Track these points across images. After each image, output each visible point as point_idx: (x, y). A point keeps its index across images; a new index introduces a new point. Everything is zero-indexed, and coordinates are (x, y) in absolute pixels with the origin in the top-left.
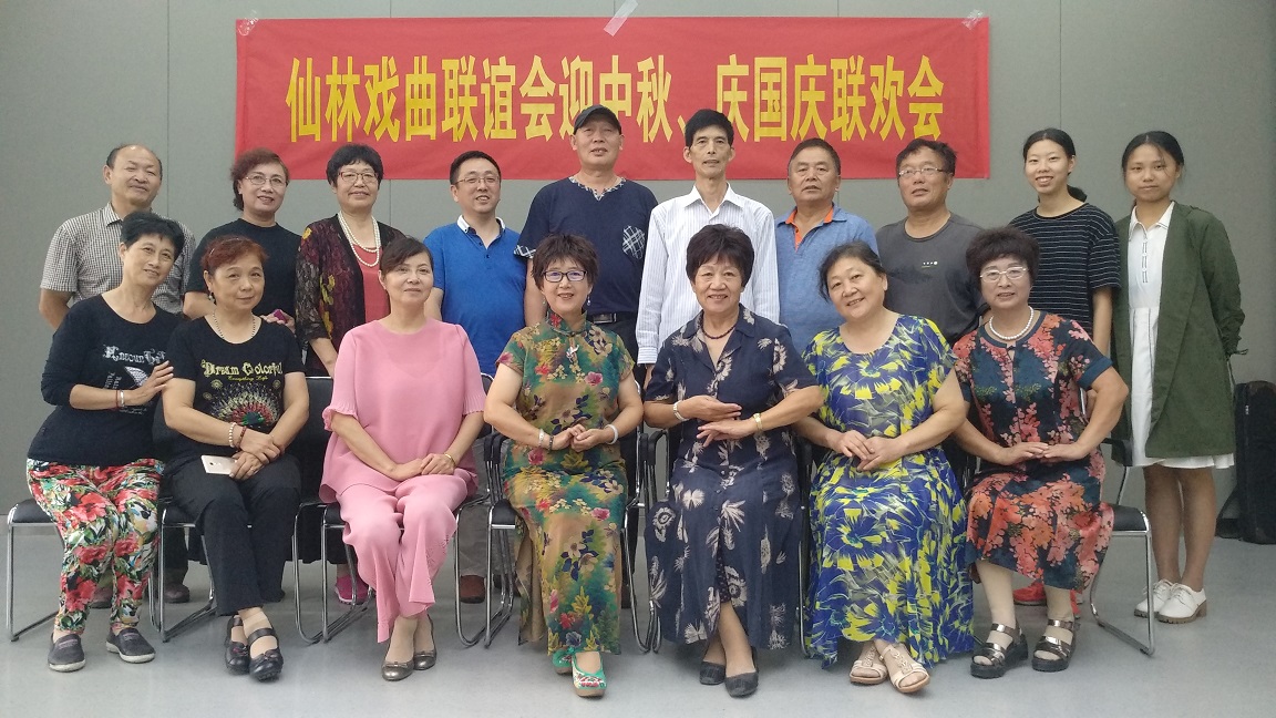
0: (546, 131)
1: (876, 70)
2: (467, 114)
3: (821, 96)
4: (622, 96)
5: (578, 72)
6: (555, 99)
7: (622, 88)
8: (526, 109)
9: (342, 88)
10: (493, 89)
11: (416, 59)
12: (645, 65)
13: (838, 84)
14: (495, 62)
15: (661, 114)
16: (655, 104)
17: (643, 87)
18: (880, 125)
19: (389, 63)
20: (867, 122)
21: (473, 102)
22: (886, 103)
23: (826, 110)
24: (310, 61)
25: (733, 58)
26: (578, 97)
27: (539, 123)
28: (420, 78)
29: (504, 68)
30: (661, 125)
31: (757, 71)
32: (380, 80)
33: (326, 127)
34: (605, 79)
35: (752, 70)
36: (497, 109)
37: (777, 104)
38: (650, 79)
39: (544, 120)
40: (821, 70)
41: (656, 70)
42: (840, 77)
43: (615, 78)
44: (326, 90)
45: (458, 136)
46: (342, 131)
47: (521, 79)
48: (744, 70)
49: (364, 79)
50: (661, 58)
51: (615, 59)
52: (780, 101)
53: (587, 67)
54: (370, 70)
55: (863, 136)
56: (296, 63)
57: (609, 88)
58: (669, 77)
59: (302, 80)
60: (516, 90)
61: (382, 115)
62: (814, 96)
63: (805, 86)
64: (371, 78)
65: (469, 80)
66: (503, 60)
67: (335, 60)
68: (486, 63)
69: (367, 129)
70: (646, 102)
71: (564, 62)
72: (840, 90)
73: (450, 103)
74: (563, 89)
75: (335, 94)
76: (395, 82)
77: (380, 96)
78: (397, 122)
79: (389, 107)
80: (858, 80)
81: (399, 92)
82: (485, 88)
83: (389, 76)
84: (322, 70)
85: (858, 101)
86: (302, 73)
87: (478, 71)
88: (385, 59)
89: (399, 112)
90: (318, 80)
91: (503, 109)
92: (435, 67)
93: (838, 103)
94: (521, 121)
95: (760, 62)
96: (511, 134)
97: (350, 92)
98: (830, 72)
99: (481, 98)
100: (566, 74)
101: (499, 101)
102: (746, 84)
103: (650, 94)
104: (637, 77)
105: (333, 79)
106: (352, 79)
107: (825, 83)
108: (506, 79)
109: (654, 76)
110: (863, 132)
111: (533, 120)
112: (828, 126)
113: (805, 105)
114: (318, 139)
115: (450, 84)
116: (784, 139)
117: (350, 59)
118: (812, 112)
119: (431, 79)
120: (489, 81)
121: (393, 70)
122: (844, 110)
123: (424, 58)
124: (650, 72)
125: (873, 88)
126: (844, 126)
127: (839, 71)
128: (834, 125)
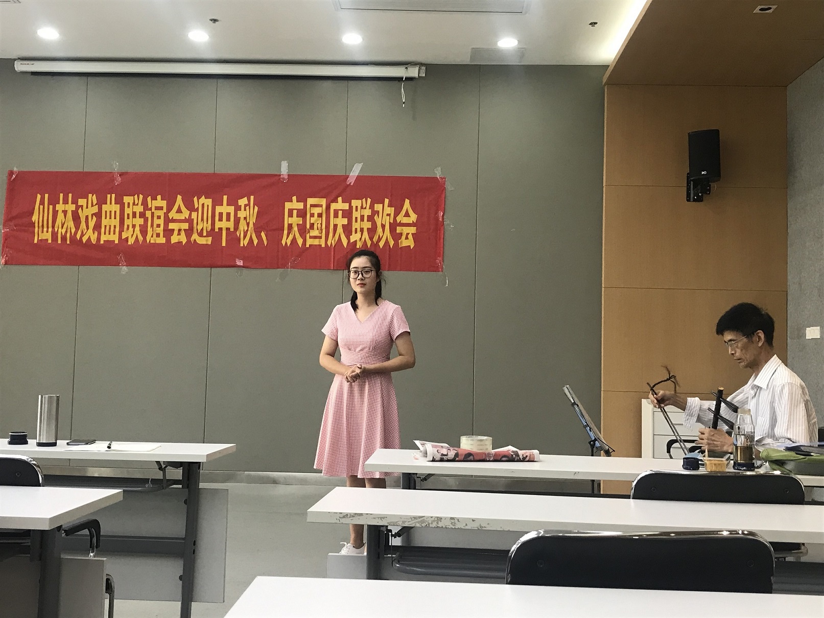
0: (183, 239)
1: (378, 207)
2: (137, 229)
3: (345, 221)
4: (228, 219)
5: (203, 205)
6: (189, 221)
7: (228, 214)
8: (171, 226)
9: (65, 212)
10: (153, 214)
11: (109, 196)
12: (243, 202)
13: (356, 214)
14: (154, 198)
15: (251, 233)
16: (248, 224)
17: (241, 214)
18: (380, 239)
19: (93, 198)
20: (371, 238)
21: (141, 221)
22: (383, 226)
23: (348, 230)
24: (46, 196)
25: (294, 198)
26: (202, 220)
27: (179, 234)
28: (111, 207)
29: (160, 202)
30: (251, 236)
31: (308, 206)
32: (87, 208)
33: (54, 235)
34: (219, 209)
35: (305, 206)
36: (155, 226)
37: (319, 225)
38: (245, 210)
39: (183, 233)
40: (346, 206)
41: (249, 205)
42: (357, 210)
43: (225, 208)
44: (55, 213)
45: (131, 241)
46: (64, 238)
47: (169, 209)
48: (300, 206)
49: (78, 207)
50: (252, 197)
51: (225, 197)
52: (321, 224)
53: (208, 202)
54: (81, 202)
55: (369, 245)
56: (39, 196)
57: (221, 214)
58: (256, 208)
59: (41, 207)
60: (166, 215)
61: (88, 229)
62: (342, 221)
63: (336, 216)
64: (82, 206)
65: (139, 209)
66: (159, 197)
67: (61, 195)
68: (149, 199)
69: (78, 237)
70: (243, 226)
71: (195, 199)
72: (356, 218)
73: (127, 222)
74: (194, 215)
75: (60, 216)
76: (95, 209)
77: (87, 217)
78: (96, 233)
79: (92, 224)
80: (367, 212)
81: (98, 215)
82: (148, 214)
83: (92, 206)
84: (54, 202)
85: (367, 225)
86: (42, 203)
87: (145, 203)
88: (90, 195)
89: (97, 227)
90: (51, 207)
91: (158, 226)
92: (119, 201)
93: (356, 226)
94: (168, 233)
95: (311, 201)
96: (162, 240)
97: (69, 214)
98: (351, 207)
99: (146, 220)
100: (196, 206)
101: (156, 222)
102: (302, 214)
103: (245, 218)
104: (238, 208)
105: (60, 207)
106: (71, 207)
107: (348, 214)
108: (161, 208)
109: (247, 208)
110: (369, 243)
111: (176, 232)
112: (349, 239)
113: (335, 226)
114: (50, 241)
115: (128, 211)
116: (323, 246)
117: (70, 195)
118: (340, 230)
119: (117, 208)
120: (151, 209)
121: (95, 202)
122: (359, 230)
123: (113, 196)
124: (246, 206)
125: (376, 217)
126: (358, 239)
127: (357, 207)
128: (352, 239)
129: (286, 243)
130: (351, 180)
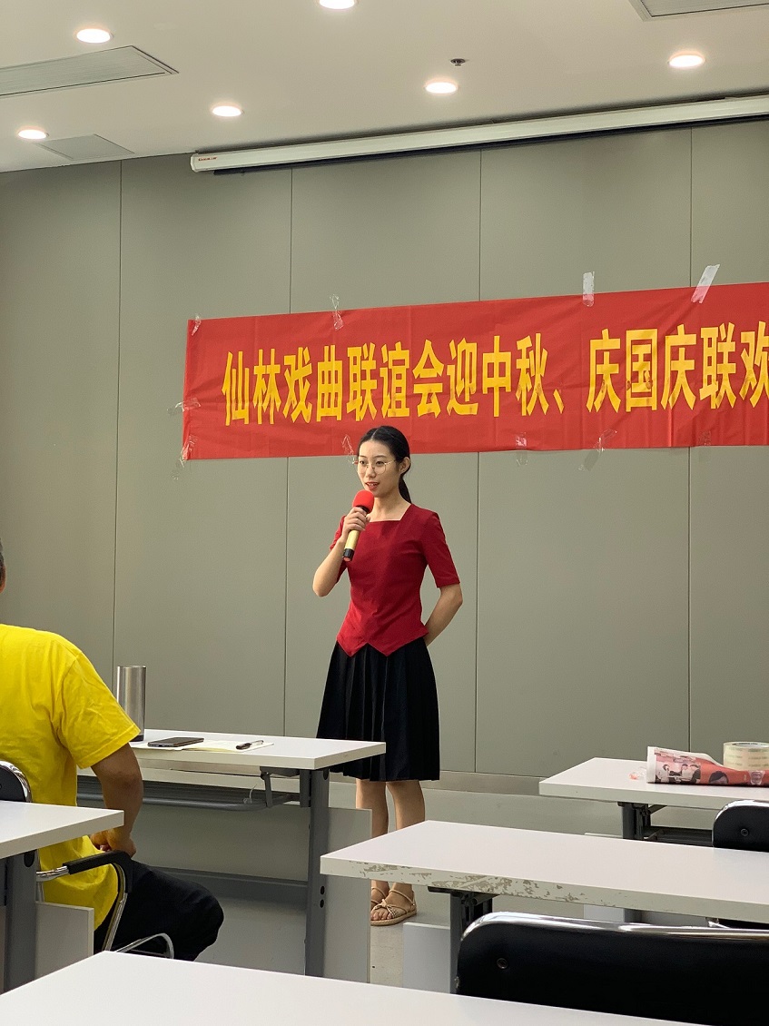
0: (436, 408)
1: (747, 337)
2: (368, 396)
3: (690, 365)
4: (502, 374)
5: (464, 352)
6: (444, 379)
7: (502, 365)
8: (418, 389)
9: (266, 377)
10: (390, 372)
11: (326, 348)
12: (524, 344)
13: (708, 352)
14: (391, 348)
15: (538, 393)
16: (533, 379)
17: (522, 364)
18: (751, 392)
19: (304, 353)
20: (736, 392)
21: (374, 384)
22: (757, 369)
23: (695, 379)
24: (241, 354)
25: (605, 332)
26: (463, 376)
27: (429, 401)
28: (330, 365)
29: (400, 353)
30: (538, 398)
31: (628, 344)
32: (297, 368)
33: (253, 411)
34: (487, 358)
35: (623, 343)
36: (393, 390)
37: (647, 375)
38: (528, 357)
39: (434, 399)
40: (692, 340)
41: (533, 348)
42: (710, 345)
43: (497, 357)
44: (253, 378)
45: (360, 416)
46: (266, 416)
47: (414, 363)
48: (616, 344)
49: (284, 368)
50: (538, 336)
51: (497, 339)
52: (651, 372)
53: (472, 348)
54: (289, 360)
55: (732, 402)
56: (230, 356)
57: (491, 366)
58: (545, 353)
59: (234, 371)
60: (409, 373)
61: (298, 400)
62: (684, 365)
63: (675, 357)
64: (289, 367)
65: (370, 365)
66: (398, 345)
67: (261, 351)
68: (384, 349)
69: (285, 413)
70: (524, 382)
71: (452, 344)
72: (710, 358)
73: (354, 386)
74: (451, 369)
75: (260, 383)
76: (308, 370)
77: (297, 382)
78: (310, 406)
79: (304, 392)
80: (729, 347)
81: (312, 379)
82: (383, 372)
83: (304, 365)
84: (250, 362)
85: (729, 368)
86: (235, 365)
87: (378, 357)
88: (300, 349)
89: (312, 397)
90: (247, 370)
91: (399, 390)
92: (341, 355)
93: (708, 371)
94: (413, 399)
95: (632, 335)
96: (404, 412)
97: (272, 380)
98: (700, 340)
99: (380, 382)
100: (453, 356)
101: (396, 383)
102: (618, 357)
103: (528, 370)
104: (516, 355)
105: (259, 370)
106: (274, 369)
107: (695, 352)
108: (401, 362)
109: (531, 353)
110: (732, 400)
111: (424, 399)
112: (696, 394)
113: (674, 374)
114: (247, 422)
115: (354, 369)
116: (654, 408)
117: (273, 350)
118: (682, 380)
119: (336, 366)
120: (386, 365)
121: (307, 359)
122: (714, 377)
123: (333, 347)
124: (528, 349)
125: (744, 353)
126: (713, 394)
127: (710, 339)
128: (704, 394)
129: (594, 406)
130: (699, 296)
